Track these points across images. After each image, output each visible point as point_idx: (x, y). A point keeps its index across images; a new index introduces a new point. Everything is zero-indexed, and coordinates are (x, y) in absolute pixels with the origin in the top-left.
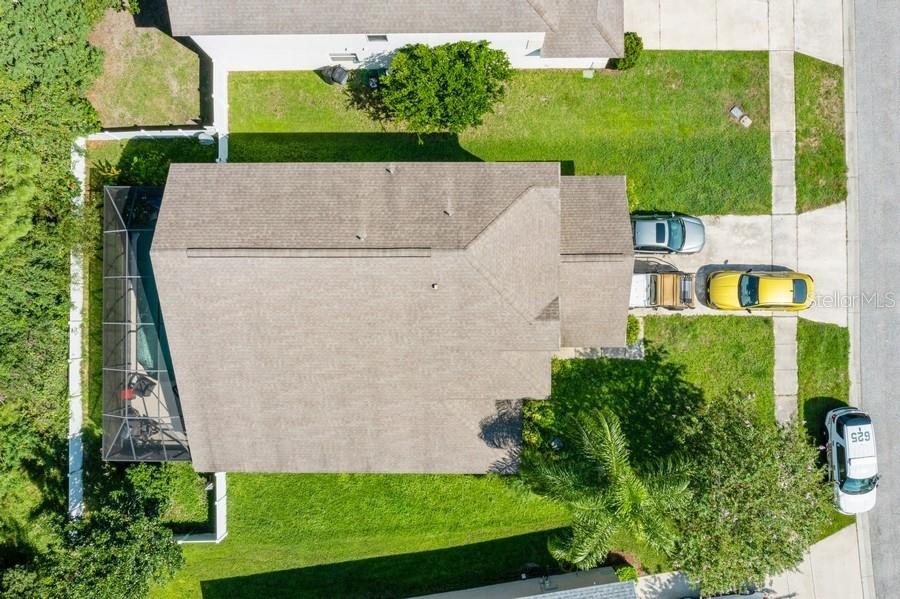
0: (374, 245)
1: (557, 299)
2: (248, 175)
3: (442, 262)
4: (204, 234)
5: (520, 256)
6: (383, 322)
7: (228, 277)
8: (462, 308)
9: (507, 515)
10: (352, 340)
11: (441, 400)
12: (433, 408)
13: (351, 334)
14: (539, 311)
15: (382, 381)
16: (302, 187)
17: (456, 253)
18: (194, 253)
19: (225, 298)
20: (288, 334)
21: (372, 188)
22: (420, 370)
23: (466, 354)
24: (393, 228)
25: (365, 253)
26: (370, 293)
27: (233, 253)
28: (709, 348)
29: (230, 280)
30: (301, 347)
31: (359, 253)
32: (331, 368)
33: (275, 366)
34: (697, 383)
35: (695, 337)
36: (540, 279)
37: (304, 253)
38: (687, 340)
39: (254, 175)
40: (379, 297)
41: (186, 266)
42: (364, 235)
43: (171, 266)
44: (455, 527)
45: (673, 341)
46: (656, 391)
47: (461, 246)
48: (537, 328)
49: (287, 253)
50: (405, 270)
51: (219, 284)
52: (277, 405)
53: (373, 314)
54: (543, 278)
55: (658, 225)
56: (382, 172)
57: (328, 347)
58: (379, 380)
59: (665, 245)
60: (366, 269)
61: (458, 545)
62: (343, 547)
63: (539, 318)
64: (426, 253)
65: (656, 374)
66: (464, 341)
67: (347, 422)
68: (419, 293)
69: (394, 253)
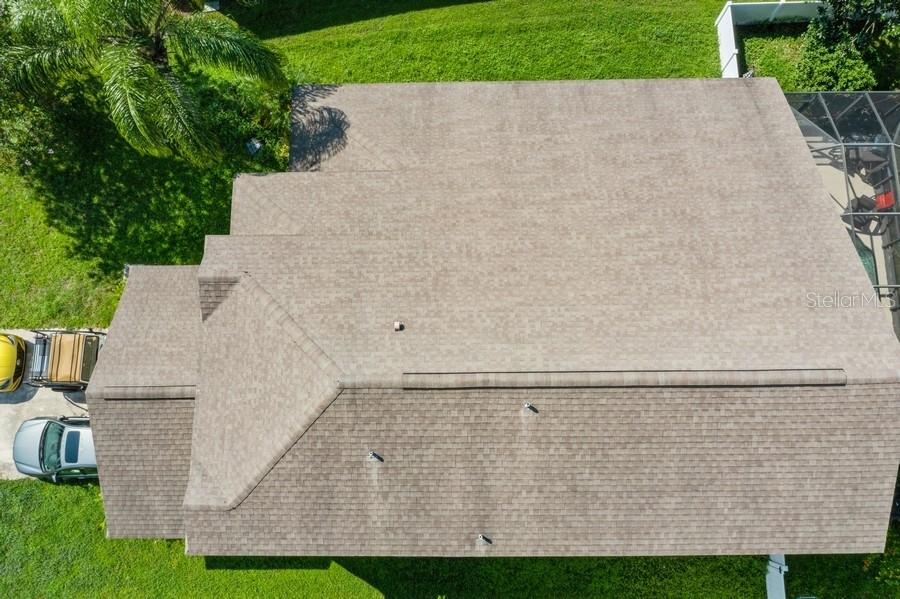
0: (505, 395)
1: (205, 317)
2: (741, 529)
3: (384, 364)
4: (815, 414)
5: (255, 384)
6: (491, 274)
7: (765, 339)
8: (357, 295)
9: (328, 56)
10: (544, 247)
11: (403, 169)
12: (415, 159)
13: (544, 255)
14: (231, 295)
15: (494, 193)
16: (642, 509)
17: (359, 380)
18: (832, 376)
19: (764, 305)
20: (650, 254)
21: (516, 506)
22: (432, 208)
23: (357, 230)
24: (473, 427)
25: (521, 380)
26: (512, 315)
27: (762, 378)
28: (32, 283)
29: (759, 333)
30: (628, 235)
31: (531, 379)
32: (576, 208)
33: (668, 210)
34: (55, 234)
35: (51, 297)
36: (227, 348)
37: (630, 378)
38: (62, 293)
39: (730, 531)
40: (498, 310)
41: (843, 355)
42: (525, 414)
43: (870, 354)
44: (399, 38)
45: (81, 292)
46: (112, 222)
47: (349, 393)
48: (236, 267)
49: (662, 378)
50: (450, 352)
51: (779, 327)
52: (660, 158)
53: (509, 284)
54: (224, 350)
55: (75, 461)
56: (498, 537)
57: (583, 238)
58: (499, 195)
59: (69, 429)
60: (518, 353)
61: (396, 16)
62: (554, 10)
63: (233, 282)
64: (412, 380)
65: (109, 245)
66: (358, 247)
67: (548, 140)
68: (427, 316)
69: (468, 379)
